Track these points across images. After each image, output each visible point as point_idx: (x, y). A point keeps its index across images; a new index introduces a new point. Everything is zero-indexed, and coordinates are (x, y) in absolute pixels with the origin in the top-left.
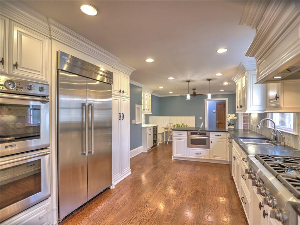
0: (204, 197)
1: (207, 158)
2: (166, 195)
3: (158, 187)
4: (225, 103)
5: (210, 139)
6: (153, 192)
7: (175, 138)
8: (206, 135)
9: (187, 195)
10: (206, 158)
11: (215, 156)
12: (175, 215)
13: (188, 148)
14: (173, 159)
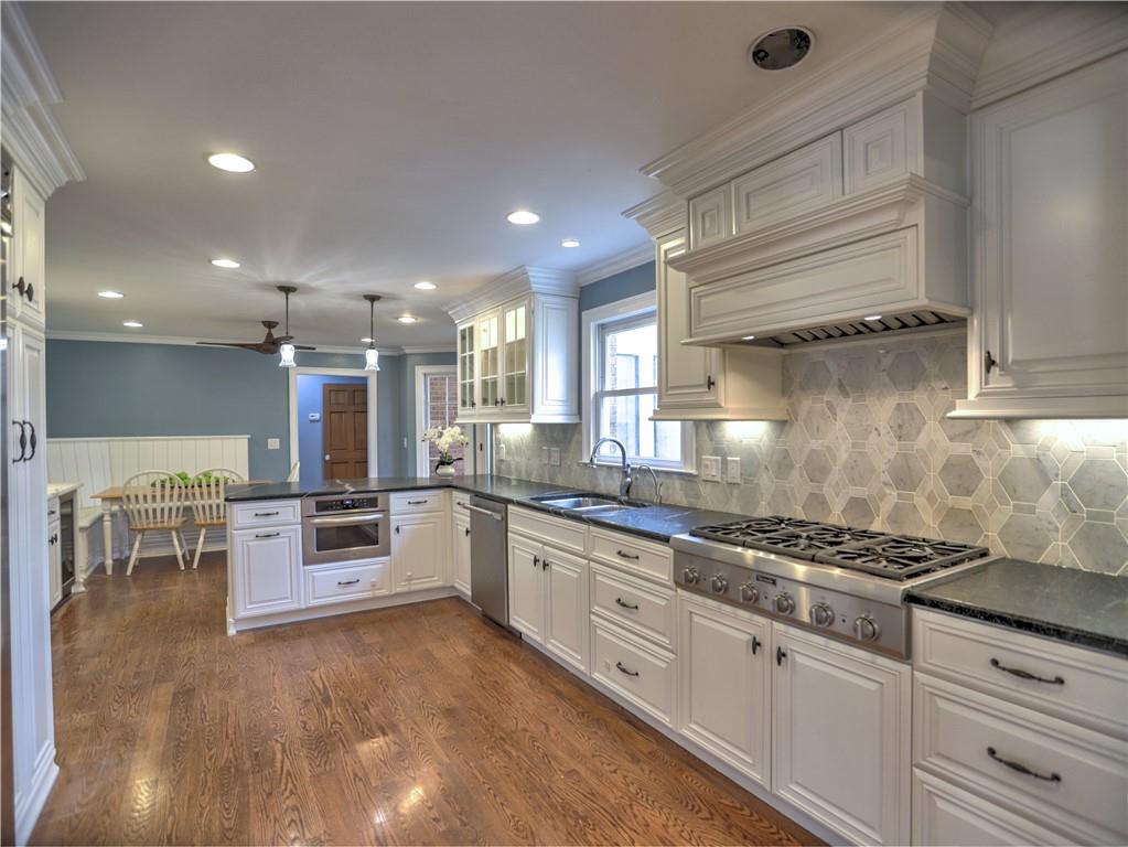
0: (486, 718)
1: (384, 592)
2: (356, 775)
3: (287, 763)
4: (366, 385)
5: (392, 517)
6: (292, 793)
7: (245, 535)
8: (376, 506)
9: (432, 737)
10: (379, 593)
11: (410, 579)
12: (464, 819)
13: (306, 568)
14: (232, 631)
